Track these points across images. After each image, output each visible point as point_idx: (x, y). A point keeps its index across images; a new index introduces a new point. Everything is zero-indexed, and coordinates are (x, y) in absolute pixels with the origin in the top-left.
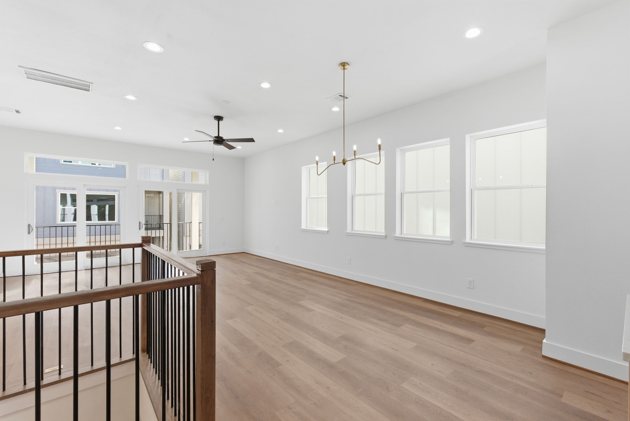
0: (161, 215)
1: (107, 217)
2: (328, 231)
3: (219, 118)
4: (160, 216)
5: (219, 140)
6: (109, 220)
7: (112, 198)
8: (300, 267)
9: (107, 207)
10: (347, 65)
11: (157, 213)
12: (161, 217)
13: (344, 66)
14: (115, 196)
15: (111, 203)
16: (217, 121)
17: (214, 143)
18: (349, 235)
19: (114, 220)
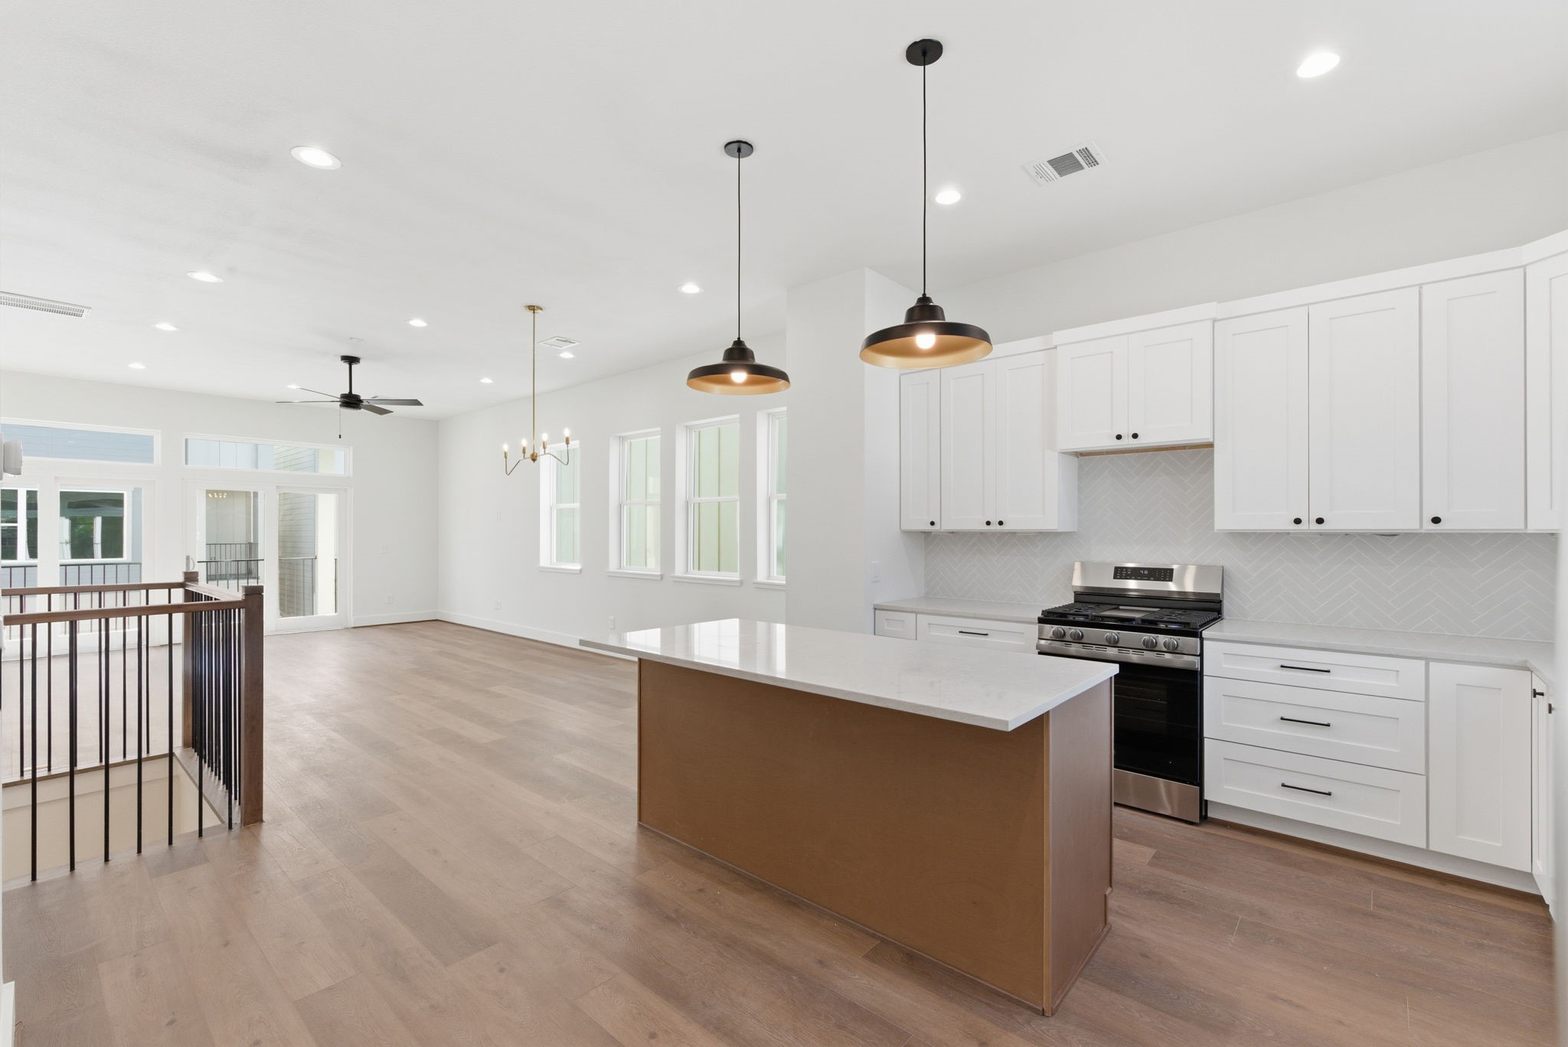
0: (252, 542)
1: (98, 549)
2: (581, 571)
3: (351, 360)
4: (250, 543)
5: (351, 401)
6: (104, 556)
7: (117, 501)
8: (537, 641)
9: (98, 522)
10: (540, 311)
11: (241, 537)
12: (252, 547)
13: (534, 310)
14: (122, 495)
15: (111, 512)
16: (348, 365)
17: (341, 406)
18: (613, 576)
19: (120, 554)
